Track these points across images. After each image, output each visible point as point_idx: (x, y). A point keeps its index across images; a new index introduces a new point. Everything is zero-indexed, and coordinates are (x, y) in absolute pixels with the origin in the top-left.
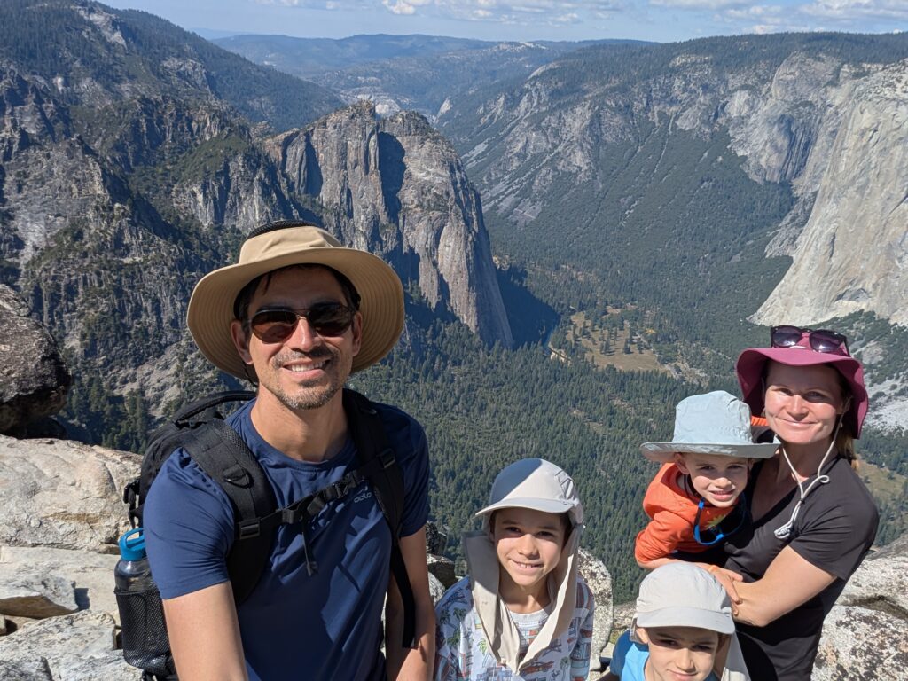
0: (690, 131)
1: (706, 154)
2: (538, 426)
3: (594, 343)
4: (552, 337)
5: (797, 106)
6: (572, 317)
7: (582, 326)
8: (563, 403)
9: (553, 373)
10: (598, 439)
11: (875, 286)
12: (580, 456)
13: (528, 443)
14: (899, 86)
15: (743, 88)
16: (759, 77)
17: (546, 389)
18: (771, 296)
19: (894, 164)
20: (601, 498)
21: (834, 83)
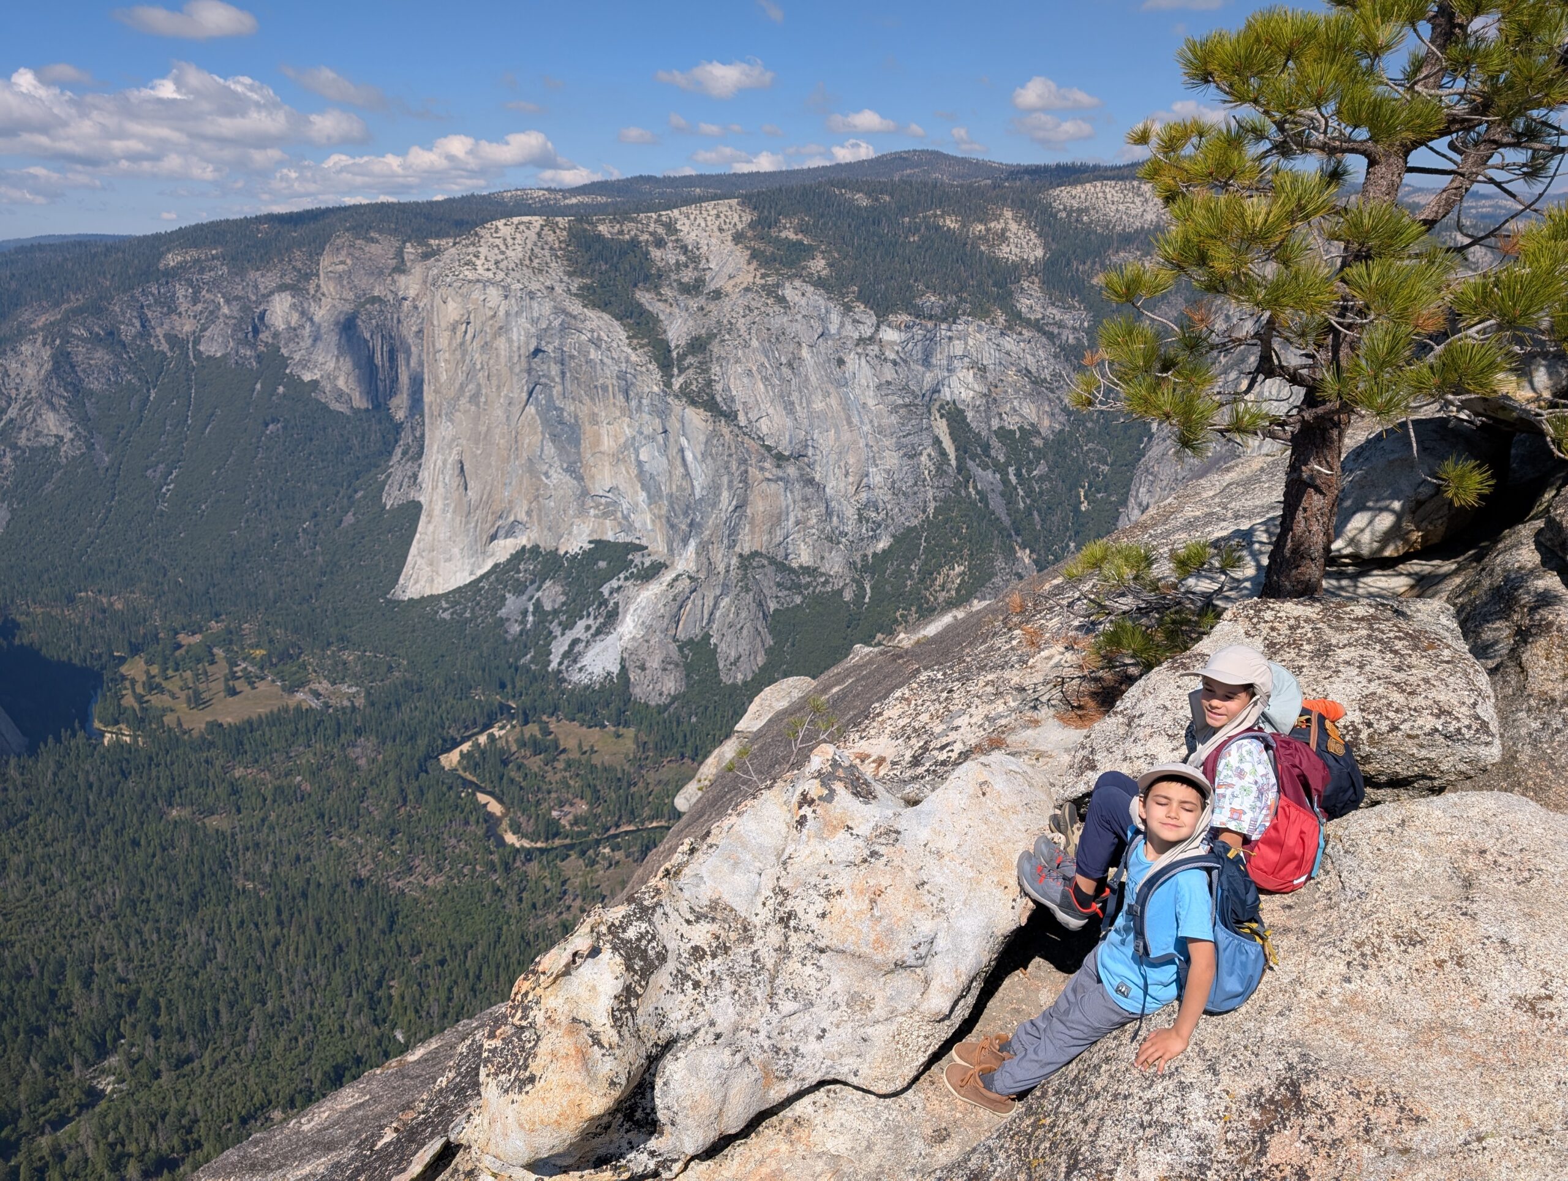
0: (224, 356)
1: (258, 386)
2: (116, 859)
3: (173, 696)
4: (96, 709)
5: (363, 305)
6: (124, 669)
7: (144, 678)
8: (149, 806)
9: (116, 768)
10: (224, 838)
11: (529, 513)
12: (203, 876)
13: (104, 893)
14: (478, 262)
15: (282, 288)
16: (299, 271)
17: (111, 794)
18: (409, 558)
19: (503, 360)
20: (256, 925)
21: (400, 268)
